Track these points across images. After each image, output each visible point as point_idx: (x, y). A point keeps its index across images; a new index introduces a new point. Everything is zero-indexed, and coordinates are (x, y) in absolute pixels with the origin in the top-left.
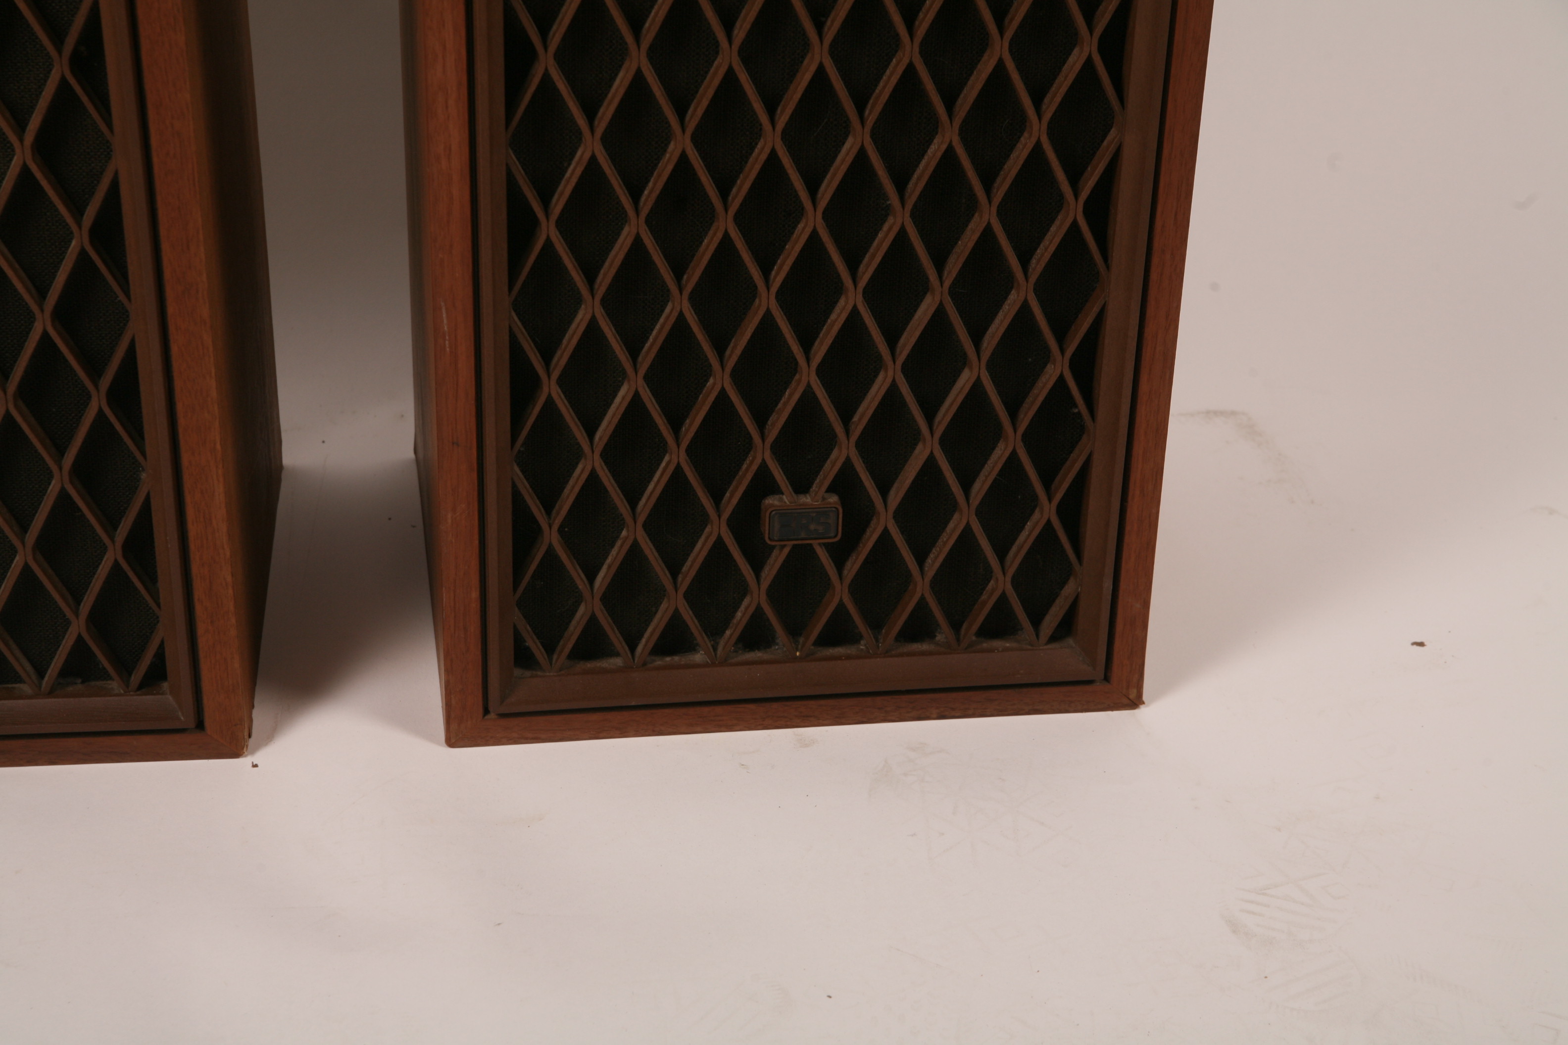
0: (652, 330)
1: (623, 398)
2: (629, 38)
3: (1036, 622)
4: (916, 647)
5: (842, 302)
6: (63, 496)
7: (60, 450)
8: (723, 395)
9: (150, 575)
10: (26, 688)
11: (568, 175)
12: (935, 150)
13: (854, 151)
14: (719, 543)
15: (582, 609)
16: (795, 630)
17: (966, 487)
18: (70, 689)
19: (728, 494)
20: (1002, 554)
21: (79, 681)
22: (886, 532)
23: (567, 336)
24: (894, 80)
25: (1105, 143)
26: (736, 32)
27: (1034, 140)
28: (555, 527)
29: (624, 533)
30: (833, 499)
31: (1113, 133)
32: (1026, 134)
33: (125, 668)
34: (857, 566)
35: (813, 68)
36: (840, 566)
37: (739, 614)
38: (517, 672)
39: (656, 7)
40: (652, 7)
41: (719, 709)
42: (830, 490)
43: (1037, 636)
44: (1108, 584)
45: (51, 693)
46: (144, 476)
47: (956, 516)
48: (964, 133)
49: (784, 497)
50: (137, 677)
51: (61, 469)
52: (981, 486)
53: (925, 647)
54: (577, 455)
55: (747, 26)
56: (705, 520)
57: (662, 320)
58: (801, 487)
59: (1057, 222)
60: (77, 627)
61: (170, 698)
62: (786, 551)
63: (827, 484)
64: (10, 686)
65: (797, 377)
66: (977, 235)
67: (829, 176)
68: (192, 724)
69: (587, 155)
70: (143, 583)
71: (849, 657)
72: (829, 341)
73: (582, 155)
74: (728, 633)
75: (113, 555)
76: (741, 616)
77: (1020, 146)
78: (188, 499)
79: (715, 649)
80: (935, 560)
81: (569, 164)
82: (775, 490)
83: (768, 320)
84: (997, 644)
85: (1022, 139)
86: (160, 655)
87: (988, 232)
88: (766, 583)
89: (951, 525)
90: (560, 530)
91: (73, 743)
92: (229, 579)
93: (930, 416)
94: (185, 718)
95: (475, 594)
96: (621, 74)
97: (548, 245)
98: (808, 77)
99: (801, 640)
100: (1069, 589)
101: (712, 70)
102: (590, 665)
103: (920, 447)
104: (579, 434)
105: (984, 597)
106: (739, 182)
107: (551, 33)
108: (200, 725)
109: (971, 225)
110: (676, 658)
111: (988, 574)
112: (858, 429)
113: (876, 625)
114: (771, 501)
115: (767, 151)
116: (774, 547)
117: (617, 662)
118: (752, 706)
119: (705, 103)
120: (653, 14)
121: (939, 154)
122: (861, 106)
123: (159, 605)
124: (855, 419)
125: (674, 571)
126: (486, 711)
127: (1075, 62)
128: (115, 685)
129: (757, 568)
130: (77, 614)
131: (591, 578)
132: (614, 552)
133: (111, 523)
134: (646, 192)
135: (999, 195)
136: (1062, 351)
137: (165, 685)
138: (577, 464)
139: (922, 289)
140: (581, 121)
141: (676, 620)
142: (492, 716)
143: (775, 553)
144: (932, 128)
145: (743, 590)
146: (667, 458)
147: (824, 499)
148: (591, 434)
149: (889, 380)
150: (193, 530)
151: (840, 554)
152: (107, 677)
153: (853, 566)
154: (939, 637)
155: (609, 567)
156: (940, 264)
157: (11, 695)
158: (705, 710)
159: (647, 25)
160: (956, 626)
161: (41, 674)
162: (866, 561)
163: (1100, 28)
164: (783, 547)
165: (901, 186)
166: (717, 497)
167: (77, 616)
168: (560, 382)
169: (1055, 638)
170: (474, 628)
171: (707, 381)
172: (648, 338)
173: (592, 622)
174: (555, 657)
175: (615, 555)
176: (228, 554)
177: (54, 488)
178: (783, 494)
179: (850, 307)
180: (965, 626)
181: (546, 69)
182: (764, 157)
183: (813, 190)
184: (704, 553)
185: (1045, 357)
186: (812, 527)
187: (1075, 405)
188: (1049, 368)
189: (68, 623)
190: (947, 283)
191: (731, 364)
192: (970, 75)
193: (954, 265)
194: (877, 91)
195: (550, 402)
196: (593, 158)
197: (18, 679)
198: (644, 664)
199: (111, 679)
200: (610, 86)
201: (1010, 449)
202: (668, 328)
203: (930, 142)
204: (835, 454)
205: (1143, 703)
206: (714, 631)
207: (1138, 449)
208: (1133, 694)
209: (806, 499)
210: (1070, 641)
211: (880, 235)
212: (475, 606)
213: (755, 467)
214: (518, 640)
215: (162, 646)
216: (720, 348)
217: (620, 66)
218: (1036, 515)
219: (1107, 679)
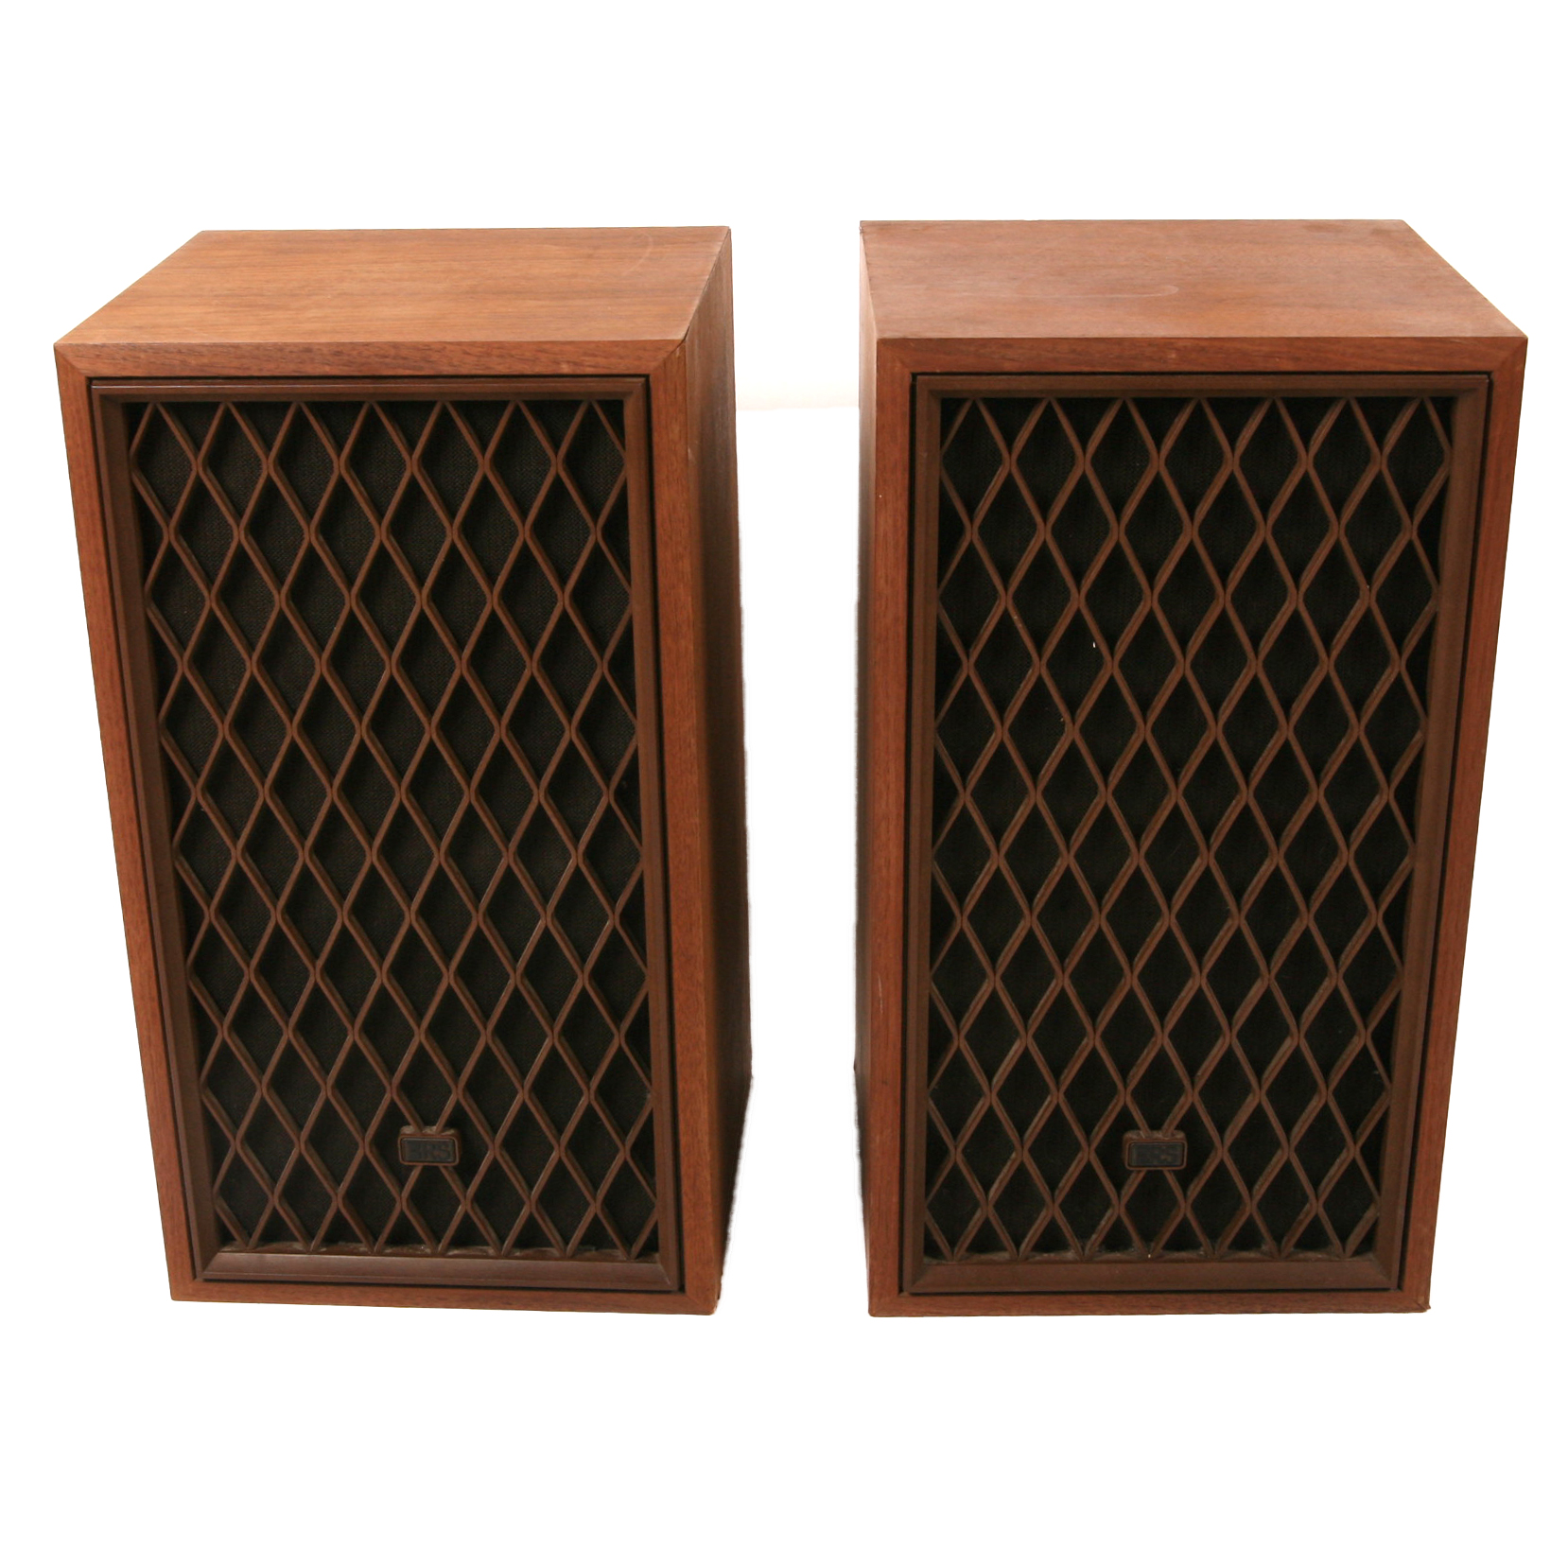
0: (1040, 999)
1: (1016, 1052)
2: (1029, 783)
3: (1343, 1238)
4: (1245, 1254)
5: (1190, 983)
6: (590, 1109)
7: (589, 1075)
8: (1094, 1052)
9: (649, 1170)
10: (555, 1252)
11: (979, 881)
12: (1266, 870)
13: (1202, 869)
14: (1089, 1167)
15: (978, 1214)
16: (1147, 1237)
17: (1288, 1129)
18: (588, 1254)
19: (1097, 1128)
20: (1316, 1183)
21: (594, 1248)
22: (1222, 1163)
23: (974, 1003)
24: (1234, 817)
25: (1401, 868)
26: (1111, 779)
27: (1344, 864)
28: (960, 1149)
29: (1014, 1155)
30: (1180, 1135)
31: (1406, 860)
32: (1337, 860)
33: (628, 1241)
34: (1199, 1189)
35: (1170, 807)
36: (1185, 1187)
37: (1103, 1223)
38: (926, 1260)
39: (1050, 759)
40: (1047, 758)
41: (1084, 1298)
42: (1178, 1128)
43: (1344, 1250)
44: (1401, 1212)
45: (573, 1257)
46: (649, 1096)
47: (1279, 1152)
48: (1288, 857)
49: (1141, 1132)
50: (636, 1248)
51: (589, 1089)
52: (1300, 1130)
53: (1252, 1255)
54: (978, 1094)
55: (1120, 775)
56: (1077, 1148)
57: (1048, 993)
58: (1155, 1125)
59: (1362, 927)
60: (594, 1209)
61: (660, 1267)
62: (1142, 1175)
63: (1176, 1123)
64: (544, 1249)
65: (1153, 1039)
66: (1298, 935)
67: (1181, 887)
68: (675, 1288)
69: (994, 868)
70: (645, 1178)
71: (1191, 1261)
72: (1179, 1013)
73: (990, 868)
74: (1094, 1236)
75: (623, 1155)
76: (1105, 1223)
77: (1333, 868)
78: (681, 1117)
79: (1083, 1248)
80: (1262, 1186)
81: (980, 873)
82: (1134, 1126)
83: (1131, 996)
84: (1311, 1255)
85: (1335, 863)
86: (655, 1232)
87: (1307, 933)
88: (1125, 1200)
89: (1275, 1160)
90: (964, 1151)
91: (586, 1296)
92: (709, 1178)
93: (1259, 1073)
94: (671, 1283)
95: (895, 1199)
96: (1021, 808)
97: (962, 934)
98: (1166, 813)
99: (1153, 1244)
100: (1370, 1214)
101: (1092, 807)
102: (984, 1257)
103: (1250, 1098)
104: (981, 1078)
105: (1301, 1216)
106: (1111, 890)
107: (969, 777)
108: (682, 1288)
109: (1294, 927)
110: (1052, 1255)
111: (1305, 1199)
112: (1200, 1083)
113: (1213, 1235)
114: (1131, 1135)
115: (1133, 867)
116: (1132, 1172)
117: (1004, 1256)
118: (1111, 1297)
119: (1085, 831)
120: (1047, 764)
121: (1269, 873)
122: (1207, 834)
123: (655, 1195)
124: (1199, 1073)
125: (1053, 1186)
126: (901, 1290)
127: (1376, 807)
128: (620, 1253)
129: (1119, 1186)
130: (594, 1197)
131: (987, 1188)
132: (1005, 1170)
133: (623, 1131)
134: (1038, 896)
135: (1316, 905)
136: (1366, 1027)
137: (657, 1256)
138: (979, 1100)
139: (1254, 974)
140: (990, 842)
141: (1052, 1225)
142: (905, 1294)
143: (1133, 1176)
144: (1264, 852)
145: (1107, 1204)
146: (1049, 1099)
147: (1173, 1135)
148: (990, 1078)
149: (1226, 1046)
150: (683, 1140)
151: (1185, 1179)
152: (614, 1246)
153: (1196, 1188)
154: (1264, 1248)
155: (1001, 1183)
156: (1268, 957)
157: (544, 1257)
158: (1074, 1298)
159: (1043, 772)
160: (1278, 1239)
161: (566, 1241)
162: (1207, 1184)
163: (1396, 782)
164: (1139, 1172)
165: (1238, 895)
166: (1088, 1131)
167: (595, 1199)
168: (968, 1037)
169: (1358, 1252)
170: (894, 1225)
171: (1082, 1040)
172: (1037, 1006)
173: (987, 1223)
174: (956, 1249)
175: (1006, 1173)
176: (709, 1159)
177: (583, 1103)
178: (1139, 1129)
179: (1196, 988)
180: (1285, 1239)
181: (965, 804)
182: (1131, 872)
183: (1169, 897)
184: (1077, 1174)
185: (1352, 1031)
186: (1163, 1157)
187: (1376, 1069)
188: (1356, 1039)
189: (588, 1204)
190: (1274, 971)
191: (1101, 1028)
192: (1294, 813)
193: (1280, 957)
194: (1220, 824)
195: (958, 1053)
196: (998, 870)
197: (549, 1245)
198: (1027, 1259)
199: (617, 1248)
200: (1013, 816)
201: (1323, 1101)
202: (1052, 1000)
203: (1261, 863)
204: (1182, 1099)
205: (1430, 1308)
206: (1083, 1235)
207: (1426, 1106)
208: (1421, 1300)
209: (1158, 1135)
210: (1371, 1255)
211: (1221, 933)
212: (895, 1208)
213: (1118, 1109)
214: (928, 1235)
215: (656, 1226)
216: (1093, 1014)
217: (1021, 802)
218: (1343, 1155)
219: (1400, 1287)
